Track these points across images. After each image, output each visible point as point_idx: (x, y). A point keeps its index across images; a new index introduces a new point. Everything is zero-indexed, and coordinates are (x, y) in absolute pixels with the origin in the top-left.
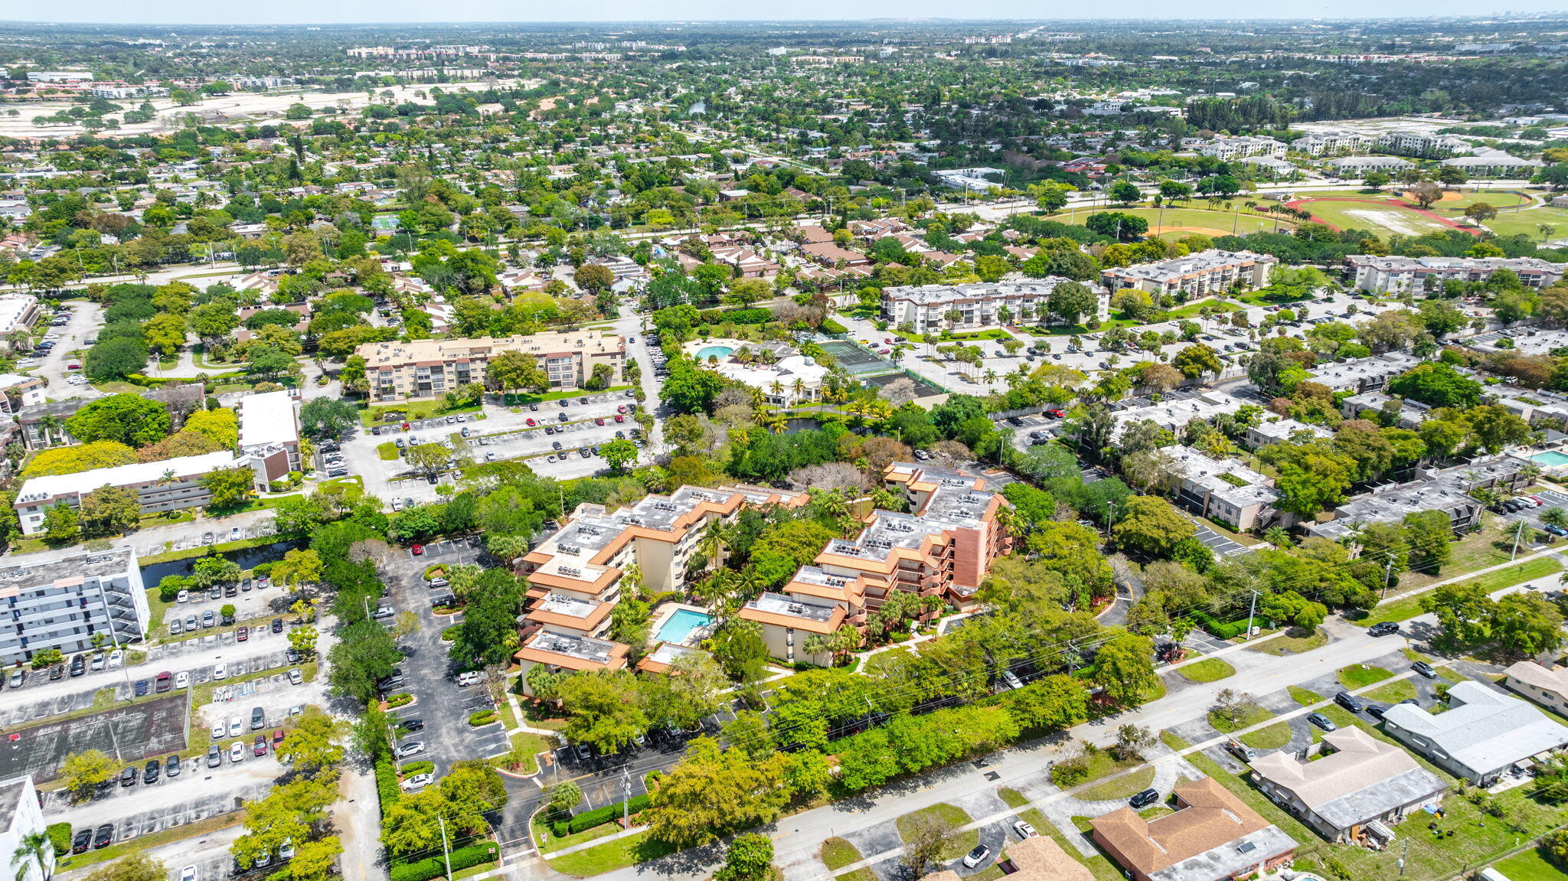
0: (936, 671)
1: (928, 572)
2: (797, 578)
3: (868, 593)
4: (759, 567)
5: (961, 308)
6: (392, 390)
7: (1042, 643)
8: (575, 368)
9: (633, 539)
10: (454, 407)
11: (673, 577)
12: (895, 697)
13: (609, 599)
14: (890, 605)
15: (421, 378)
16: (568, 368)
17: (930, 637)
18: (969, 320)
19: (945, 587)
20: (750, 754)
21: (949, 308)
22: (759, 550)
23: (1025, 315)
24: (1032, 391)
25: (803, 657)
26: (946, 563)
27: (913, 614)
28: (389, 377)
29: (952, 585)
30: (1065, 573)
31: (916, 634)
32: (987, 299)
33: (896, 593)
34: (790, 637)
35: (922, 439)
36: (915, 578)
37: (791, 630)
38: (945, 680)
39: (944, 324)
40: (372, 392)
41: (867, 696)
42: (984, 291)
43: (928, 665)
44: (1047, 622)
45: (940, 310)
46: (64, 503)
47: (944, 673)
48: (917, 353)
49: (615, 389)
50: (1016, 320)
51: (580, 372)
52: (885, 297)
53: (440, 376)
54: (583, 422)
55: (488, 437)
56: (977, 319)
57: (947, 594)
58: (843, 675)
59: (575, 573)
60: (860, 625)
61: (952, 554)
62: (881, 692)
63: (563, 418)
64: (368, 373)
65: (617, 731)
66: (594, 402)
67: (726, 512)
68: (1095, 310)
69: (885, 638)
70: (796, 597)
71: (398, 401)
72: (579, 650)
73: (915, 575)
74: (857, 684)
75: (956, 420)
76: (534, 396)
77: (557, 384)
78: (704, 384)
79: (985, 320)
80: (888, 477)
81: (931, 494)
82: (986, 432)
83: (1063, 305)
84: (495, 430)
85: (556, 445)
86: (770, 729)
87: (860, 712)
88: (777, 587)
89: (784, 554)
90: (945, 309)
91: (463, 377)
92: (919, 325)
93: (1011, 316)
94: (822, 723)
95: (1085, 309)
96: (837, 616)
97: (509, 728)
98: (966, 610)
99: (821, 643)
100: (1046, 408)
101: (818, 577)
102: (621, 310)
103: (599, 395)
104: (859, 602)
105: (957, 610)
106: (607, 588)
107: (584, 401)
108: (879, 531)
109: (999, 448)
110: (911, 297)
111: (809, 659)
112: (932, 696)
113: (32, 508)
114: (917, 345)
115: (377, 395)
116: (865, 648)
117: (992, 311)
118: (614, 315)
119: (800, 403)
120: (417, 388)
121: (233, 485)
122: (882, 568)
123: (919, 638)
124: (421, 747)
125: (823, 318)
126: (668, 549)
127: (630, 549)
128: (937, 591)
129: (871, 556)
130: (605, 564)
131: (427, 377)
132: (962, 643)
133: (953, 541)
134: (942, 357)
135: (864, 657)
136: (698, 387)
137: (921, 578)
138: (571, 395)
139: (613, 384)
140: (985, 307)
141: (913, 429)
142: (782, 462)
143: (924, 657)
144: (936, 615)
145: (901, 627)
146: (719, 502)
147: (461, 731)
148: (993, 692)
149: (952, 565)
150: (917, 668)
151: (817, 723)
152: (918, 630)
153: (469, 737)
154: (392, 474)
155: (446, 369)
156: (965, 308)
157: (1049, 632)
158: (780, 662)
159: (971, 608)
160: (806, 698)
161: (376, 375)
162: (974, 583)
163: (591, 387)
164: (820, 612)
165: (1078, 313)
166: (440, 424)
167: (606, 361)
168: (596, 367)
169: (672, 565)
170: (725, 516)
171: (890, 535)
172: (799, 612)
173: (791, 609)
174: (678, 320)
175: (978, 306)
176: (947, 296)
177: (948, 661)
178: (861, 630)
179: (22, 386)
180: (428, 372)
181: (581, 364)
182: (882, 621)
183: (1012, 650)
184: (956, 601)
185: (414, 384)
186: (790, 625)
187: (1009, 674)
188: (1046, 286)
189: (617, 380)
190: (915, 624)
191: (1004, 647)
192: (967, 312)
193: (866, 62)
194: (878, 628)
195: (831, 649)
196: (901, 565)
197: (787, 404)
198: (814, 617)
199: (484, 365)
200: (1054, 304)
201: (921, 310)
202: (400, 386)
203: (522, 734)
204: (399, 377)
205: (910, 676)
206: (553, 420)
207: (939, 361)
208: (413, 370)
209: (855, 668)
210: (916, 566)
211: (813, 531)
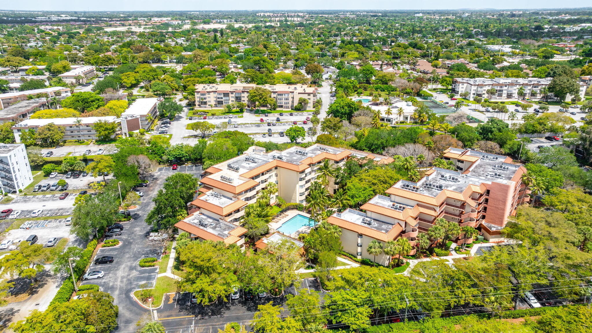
0: (469, 283)
1: (467, 209)
2: (371, 202)
3: (420, 218)
4: (349, 193)
5: (496, 88)
6: (205, 103)
7: (562, 274)
8: (290, 100)
9: (276, 168)
10: (229, 112)
11: (298, 195)
12: (432, 300)
13: (247, 199)
14: (436, 228)
15: (219, 98)
16: (287, 99)
17: (464, 256)
18: (500, 95)
19: (478, 223)
20: (304, 325)
21: (490, 88)
22: (353, 183)
23: (533, 94)
24: (540, 124)
25: (367, 256)
26: (481, 207)
27: (453, 238)
28: (204, 97)
29: (484, 222)
30: (577, 224)
31: (453, 252)
32: (512, 84)
33: (442, 221)
34: (359, 240)
35: (469, 140)
36: (458, 213)
37: (361, 235)
38: (475, 291)
39: (486, 96)
40: (197, 103)
41: (407, 293)
42: (510, 81)
43: (462, 277)
44: (568, 258)
45: (484, 88)
46: (32, 130)
47: (474, 286)
48: (470, 107)
49: (308, 111)
50: (527, 97)
51: (293, 102)
52: (455, 82)
53: (227, 98)
54: (287, 122)
55: (239, 125)
56: (504, 95)
57: (480, 228)
58: (392, 275)
59: (229, 180)
60: (412, 239)
61: (487, 201)
62: (419, 293)
63: (278, 120)
64: (196, 93)
65: (210, 289)
66: (296, 115)
67: (338, 159)
68: (577, 92)
69: (430, 252)
70: (369, 214)
71: (207, 108)
72: (214, 228)
73: (457, 211)
74: (399, 283)
75: (492, 132)
76: (269, 111)
77: (282, 106)
78: (349, 106)
79: (509, 96)
80: (445, 155)
81: (473, 163)
82: (510, 140)
83: (558, 88)
84: (244, 122)
85: (270, 130)
86: (323, 308)
87: (400, 307)
88: (357, 206)
89: (367, 187)
90: (487, 88)
91: (238, 99)
92: (472, 96)
93: (525, 95)
94: (366, 310)
95: (571, 92)
96: (396, 231)
97: (160, 272)
98: (493, 241)
99: (381, 247)
100: (547, 134)
101: (386, 203)
102: (323, 84)
103: (300, 113)
104: (413, 223)
105: (486, 240)
106: (246, 191)
107: (291, 115)
108: (435, 180)
109: (519, 149)
110: (469, 82)
111: (371, 257)
112: (462, 303)
113: (19, 130)
114: (470, 104)
115: (199, 105)
116: (414, 257)
117: (514, 92)
118: (320, 86)
119: (401, 123)
120: (217, 103)
121: (106, 129)
122: (434, 202)
123: (455, 255)
124: (100, 275)
125: (420, 90)
126: (296, 176)
127: (273, 173)
128: (473, 224)
129: (426, 193)
130: (253, 178)
131: (222, 98)
132: (492, 263)
133: (488, 192)
134: (484, 109)
135: (413, 263)
136: (346, 108)
137: (462, 213)
138: (286, 112)
139: (308, 109)
140: (510, 89)
141: (465, 134)
142: (382, 143)
143: (459, 270)
144: (470, 241)
145: (443, 246)
146: (335, 154)
147: (132, 268)
148: (515, 308)
149: (485, 209)
150: (452, 278)
151: (361, 309)
152: (455, 250)
153: (135, 273)
154: (187, 135)
155: (230, 95)
156: (498, 88)
157: (570, 267)
158: (352, 257)
159: (497, 240)
160: (355, 288)
161: (199, 95)
162: (501, 224)
163: (298, 109)
164: (384, 226)
165: (566, 93)
166: (221, 118)
167: (305, 97)
168: (300, 99)
169: (298, 186)
170: (337, 162)
171: (442, 182)
172: (369, 224)
173: (364, 222)
174: (346, 84)
175: (506, 88)
176: (489, 82)
177: (478, 277)
178: (413, 243)
179: (61, 91)
180: (222, 96)
181: (293, 98)
182: (429, 239)
183: (534, 276)
184: (486, 234)
185: (216, 101)
186: (360, 232)
187: (529, 294)
188: (547, 81)
189: (310, 107)
190: (453, 245)
191: (528, 273)
192: (500, 91)
193: (456, 18)
194: (425, 243)
195: (387, 253)
196: (448, 202)
197: (394, 122)
198: (378, 229)
199: (248, 94)
200: (551, 88)
201: (474, 88)
202: (210, 102)
203: (166, 277)
204: (209, 97)
205: (446, 283)
206: (273, 120)
207: (482, 112)
208: (216, 95)
209: (404, 270)
210: (459, 204)
211: (389, 174)
